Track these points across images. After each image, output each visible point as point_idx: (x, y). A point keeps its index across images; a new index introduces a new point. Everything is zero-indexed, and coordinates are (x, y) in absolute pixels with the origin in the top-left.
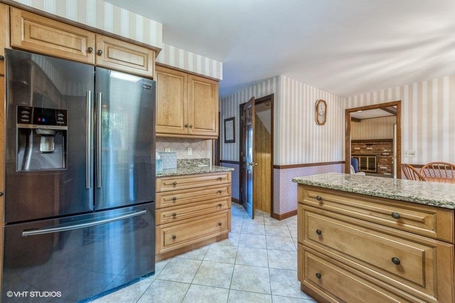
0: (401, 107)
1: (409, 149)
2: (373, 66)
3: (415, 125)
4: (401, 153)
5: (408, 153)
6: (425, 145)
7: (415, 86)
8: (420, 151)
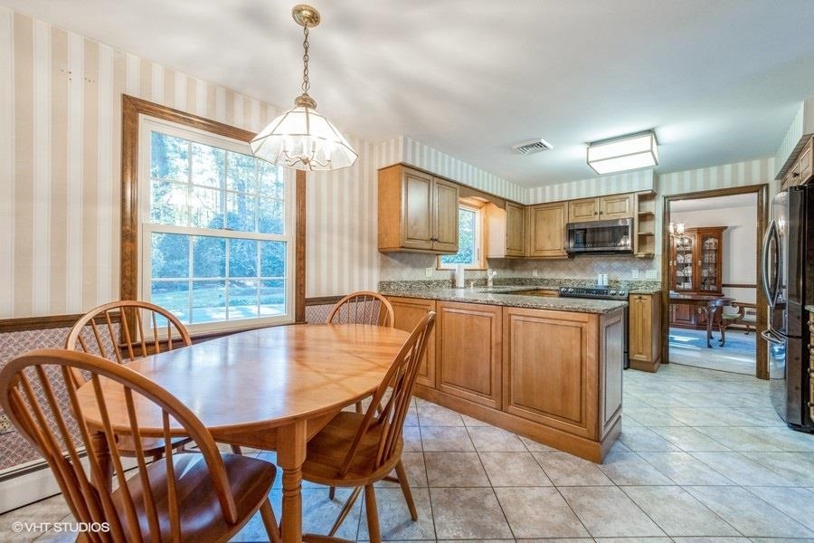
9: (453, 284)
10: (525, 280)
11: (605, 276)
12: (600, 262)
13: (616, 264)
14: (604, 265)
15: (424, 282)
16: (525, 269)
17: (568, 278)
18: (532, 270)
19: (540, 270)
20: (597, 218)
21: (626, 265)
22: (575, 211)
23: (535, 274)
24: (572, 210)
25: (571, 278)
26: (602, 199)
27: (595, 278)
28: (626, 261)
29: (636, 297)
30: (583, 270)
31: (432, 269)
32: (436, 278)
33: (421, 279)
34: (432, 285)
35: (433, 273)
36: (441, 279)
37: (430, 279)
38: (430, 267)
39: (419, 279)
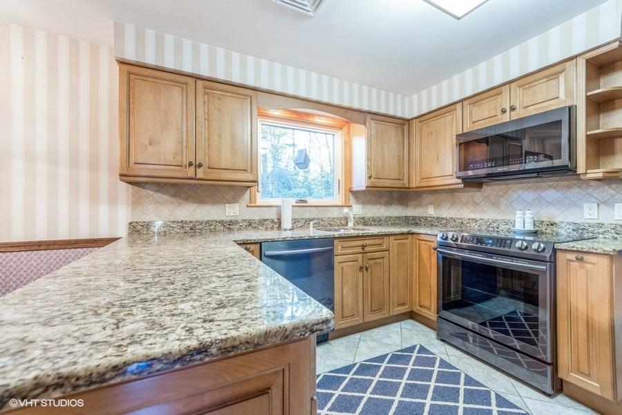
9: (278, 223)
10: (420, 218)
11: (528, 214)
12: (520, 192)
13: (551, 194)
14: (529, 195)
15: (221, 222)
16: (420, 205)
17: (473, 216)
18: (427, 206)
19: (437, 205)
20: (506, 118)
21: (568, 194)
22: (471, 115)
23: (431, 212)
24: (467, 113)
25: (477, 216)
26: (513, 85)
27: (510, 217)
28: (570, 187)
29: (572, 256)
30: (495, 205)
31: (237, 205)
32: (247, 217)
33: (217, 218)
34: (237, 226)
35: (240, 211)
36: (257, 218)
37: (233, 219)
38: (235, 202)
39: (212, 219)
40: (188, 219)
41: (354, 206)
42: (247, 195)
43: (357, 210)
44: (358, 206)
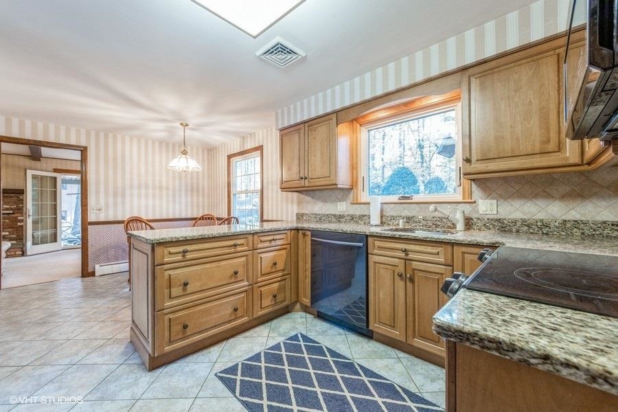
0: (87, 155)
1: (96, 204)
2: (102, 104)
3: (102, 178)
4: (87, 209)
5: (95, 209)
6: (111, 200)
7: (102, 135)
8: (107, 205)
31: (344, 202)
32: (351, 213)
33: (333, 213)
34: (344, 220)
35: (346, 207)
36: (358, 213)
37: (341, 213)
38: (344, 201)
39: (329, 213)
40: (318, 213)
41: (480, 202)
42: (351, 195)
43: (486, 207)
44: (488, 201)
